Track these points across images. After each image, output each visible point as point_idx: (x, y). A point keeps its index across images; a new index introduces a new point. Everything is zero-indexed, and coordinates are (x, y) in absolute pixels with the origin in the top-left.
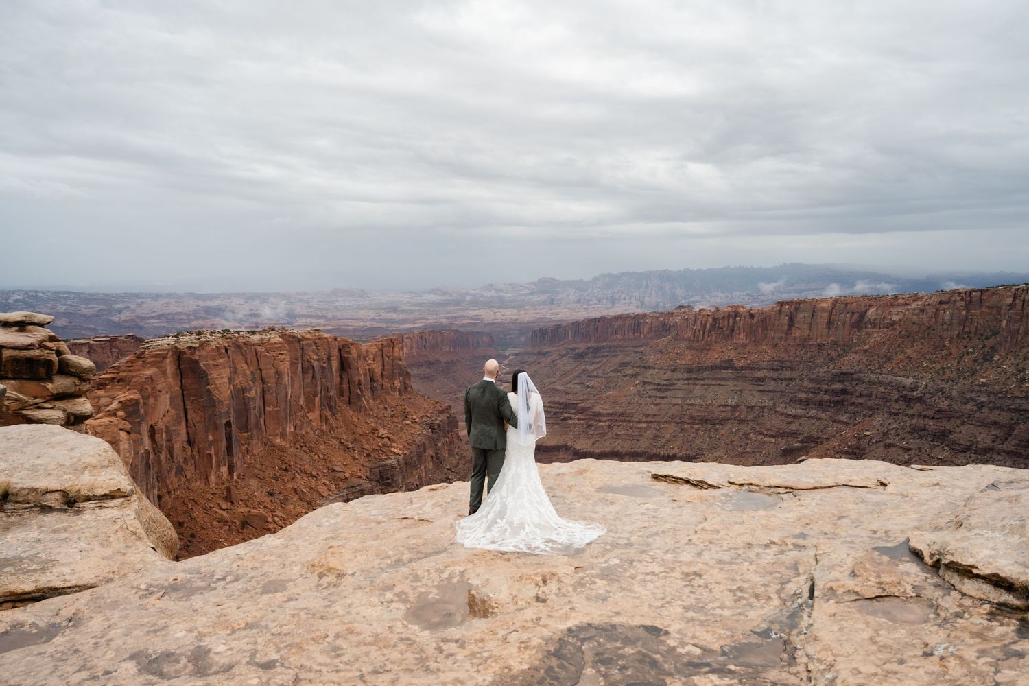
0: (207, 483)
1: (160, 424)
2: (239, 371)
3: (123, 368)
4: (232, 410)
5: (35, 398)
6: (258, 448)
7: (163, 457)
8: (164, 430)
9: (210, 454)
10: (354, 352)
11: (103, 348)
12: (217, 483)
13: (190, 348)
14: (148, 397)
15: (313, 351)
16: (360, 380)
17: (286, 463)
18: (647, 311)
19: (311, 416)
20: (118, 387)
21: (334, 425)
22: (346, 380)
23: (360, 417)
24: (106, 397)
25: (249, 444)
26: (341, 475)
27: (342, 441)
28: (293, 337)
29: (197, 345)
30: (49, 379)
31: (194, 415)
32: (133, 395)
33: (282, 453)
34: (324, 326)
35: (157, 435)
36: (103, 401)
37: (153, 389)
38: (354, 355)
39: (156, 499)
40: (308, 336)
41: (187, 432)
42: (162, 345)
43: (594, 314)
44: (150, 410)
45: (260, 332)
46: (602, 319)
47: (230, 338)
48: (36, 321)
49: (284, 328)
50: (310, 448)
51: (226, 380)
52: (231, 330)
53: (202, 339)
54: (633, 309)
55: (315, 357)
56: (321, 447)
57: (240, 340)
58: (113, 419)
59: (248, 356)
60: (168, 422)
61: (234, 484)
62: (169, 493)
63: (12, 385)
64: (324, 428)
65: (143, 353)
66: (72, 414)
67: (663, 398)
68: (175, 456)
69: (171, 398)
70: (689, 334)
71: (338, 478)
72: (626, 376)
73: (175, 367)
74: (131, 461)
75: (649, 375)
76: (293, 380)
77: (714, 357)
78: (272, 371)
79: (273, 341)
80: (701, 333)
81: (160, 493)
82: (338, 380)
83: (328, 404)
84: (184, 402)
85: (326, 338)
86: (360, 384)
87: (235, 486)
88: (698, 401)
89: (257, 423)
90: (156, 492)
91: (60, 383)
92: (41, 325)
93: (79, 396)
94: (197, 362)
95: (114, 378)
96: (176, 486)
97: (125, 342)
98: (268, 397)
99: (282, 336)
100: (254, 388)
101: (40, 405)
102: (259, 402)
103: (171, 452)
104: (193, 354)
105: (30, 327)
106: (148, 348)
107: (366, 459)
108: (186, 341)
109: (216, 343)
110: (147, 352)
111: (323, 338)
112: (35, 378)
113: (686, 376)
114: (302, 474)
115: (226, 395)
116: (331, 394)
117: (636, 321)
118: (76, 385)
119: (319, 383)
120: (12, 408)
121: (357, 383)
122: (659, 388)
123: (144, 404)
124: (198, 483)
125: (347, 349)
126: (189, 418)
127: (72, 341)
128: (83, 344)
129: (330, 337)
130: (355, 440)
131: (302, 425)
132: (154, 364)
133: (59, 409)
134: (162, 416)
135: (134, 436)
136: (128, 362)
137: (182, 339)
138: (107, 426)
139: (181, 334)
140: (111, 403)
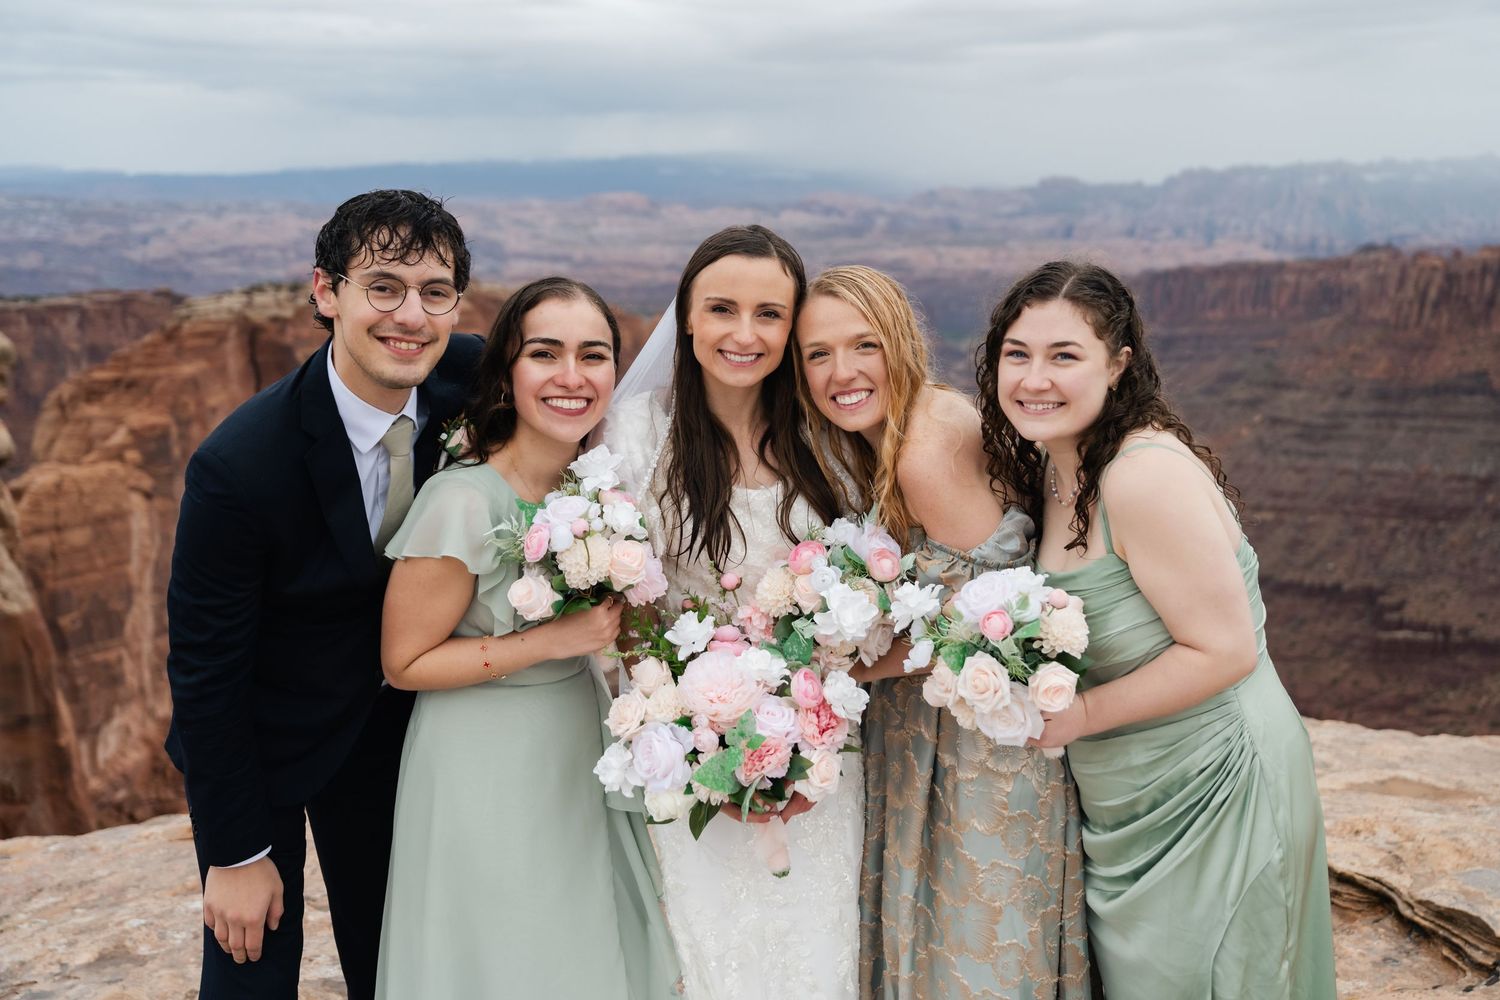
3: (138, 359)
11: (108, 317)
13: (275, 319)
14: (189, 422)
18: (1289, 257)
20: (128, 399)
24: (104, 418)
29: (289, 314)
32: (157, 417)
36: (98, 427)
37: (199, 404)
42: (217, 311)
43: (1165, 262)
46: (1183, 274)
53: (301, 301)
54: (1257, 253)
58: (116, 466)
65: (177, 329)
67: (1314, 456)
70: (1384, 311)
72: (1231, 403)
73: (244, 359)
74: (154, 555)
75: (1287, 402)
77: (1444, 364)
80: (1416, 308)
88: (1398, 466)
94: (287, 348)
95: (116, 382)
97: (151, 304)
104: (282, 331)
106: (188, 317)
108: (266, 307)
110: (187, 327)
113: (1373, 406)
117: (1260, 278)
122: (1307, 432)
123: (182, 436)
127: (46, 302)
128: (68, 308)
132: (198, 352)
135: (158, 503)
136: (146, 346)
137: (259, 299)
138: (104, 481)
139: (258, 289)
140: (113, 432)
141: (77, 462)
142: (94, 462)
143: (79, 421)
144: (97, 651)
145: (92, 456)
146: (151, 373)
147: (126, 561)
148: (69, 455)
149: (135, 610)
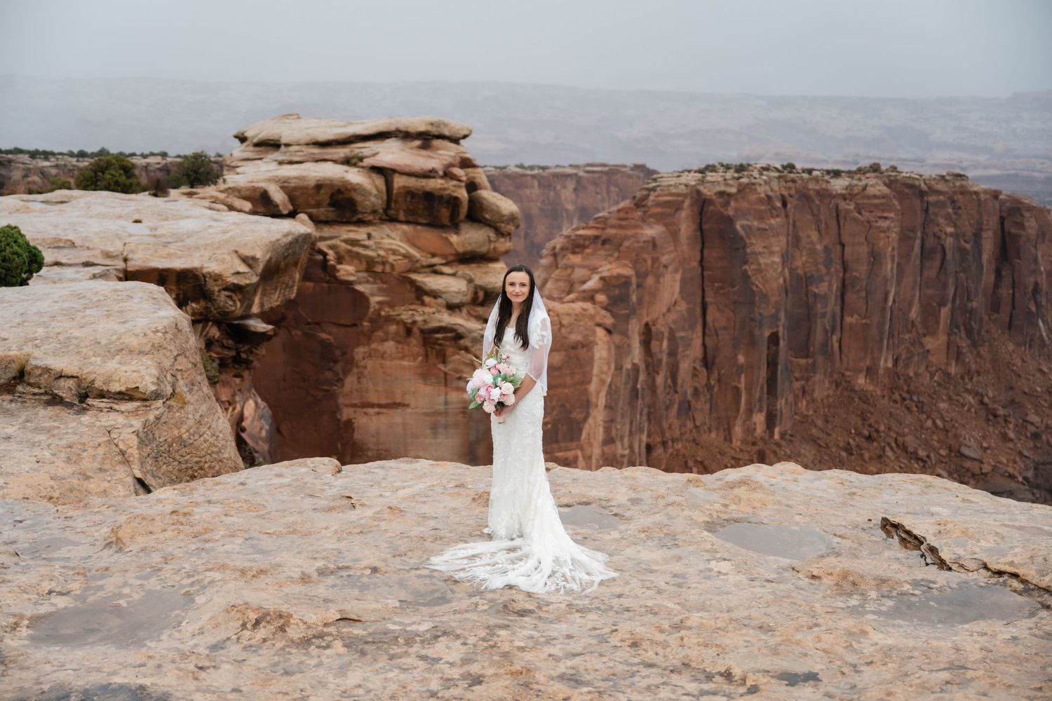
0: (728, 438)
1: (661, 321)
2: (803, 242)
3: (613, 221)
4: (782, 315)
5: (434, 255)
6: (822, 388)
7: (660, 379)
8: (666, 334)
9: (737, 389)
10: (1031, 225)
11: (596, 185)
12: (744, 441)
13: (722, 194)
14: (646, 275)
15: (948, 217)
16: (1036, 284)
17: (870, 426)
19: (930, 343)
20: (603, 253)
21: (973, 367)
22: (1007, 281)
23: (1028, 358)
24: (584, 267)
25: (807, 380)
26: (975, 467)
27: (986, 400)
28: (912, 186)
29: (733, 190)
30: (455, 226)
31: (718, 315)
32: (623, 269)
33: (865, 406)
34: (985, 168)
35: (654, 343)
36: (579, 273)
37: (655, 260)
38: (1030, 231)
39: (644, 450)
40: (941, 187)
41: (704, 345)
42: (676, 186)
44: (647, 298)
45: (849, 172)
47: (793, 181)
48: (447, 133)
49: (894, 168)
50: (920, 405)
51: (777, 259)
52: (799, 166)
53: (744, 180)
55: (950, 230)
56: (943, 405)
57: (811, 186)
59: (822, 217)
60: (674, 322)
61: (774, 447)
62: (664, 443)
63: (404, 233)
64: (953, 369)
65: (646, 198)
66: (481, 288)
68: (680, 381)
69: (684, 282)
71: (968, 470)
73: (694, 227)
74: (609, 380)
76: (900, 269)
78: (864, 250)
79: (871, 191)
81: (650, 440)
82: (988, 278)
83: (965, 323)
84: (703, 290)
85: (977, 193)
86: (1036, 289)
87: (775, 452)
89: (825, 345)
90: (644, 438)
91: (470, 237)
92: (456, 140)
93: (494, 260)
94: (730, 221)
95: (597, 237)
96: (677, 433)
97: (630, 176)
98: (851, 297)
99: (891, 183)
100: (827, 278)
101: (437, 268)
102: (833, 305)
103: (673, 374)
104: (727, 204)
105: (436, 143)
106: (654, 189)
107: (1031, 444)
108: (717, 183)
109: (767, 188)
110: (651, 198)
111: (971, 193)
112: (435, 224)
114: (899, 452)
115: (775, 285)
116: (975, 304)
118: (490, 241)
119: (951, 280)
120: (398, 269)
121: (1030, 288)
123: (639, 286)
124: (713, 435)
125: (1019, 219)
126: (709, 318)
127: (551, 171)
128: (567, 176)
129: (986, 192)
130: (1012, 402)
131: (909, 358)
132: (660, 218)
133: (463, 277)
134: (665, 310)
135: (617, 338)
136: (619, 211)
137: (710, 176)
138: (578, 317)
139: (711, 168)
140: (590, 279)
141: (560, 300)
142: (573, 301)
143: (566, 267)
144: (560, 450)
145: (572, 296)
146: (622, 232)
147: (589, 382)
148: (556, 295)
149: (590, 420)
